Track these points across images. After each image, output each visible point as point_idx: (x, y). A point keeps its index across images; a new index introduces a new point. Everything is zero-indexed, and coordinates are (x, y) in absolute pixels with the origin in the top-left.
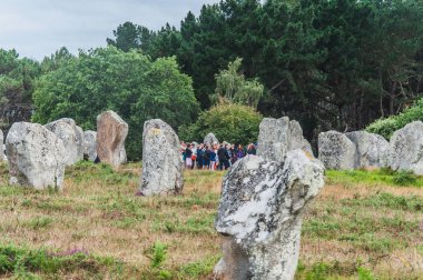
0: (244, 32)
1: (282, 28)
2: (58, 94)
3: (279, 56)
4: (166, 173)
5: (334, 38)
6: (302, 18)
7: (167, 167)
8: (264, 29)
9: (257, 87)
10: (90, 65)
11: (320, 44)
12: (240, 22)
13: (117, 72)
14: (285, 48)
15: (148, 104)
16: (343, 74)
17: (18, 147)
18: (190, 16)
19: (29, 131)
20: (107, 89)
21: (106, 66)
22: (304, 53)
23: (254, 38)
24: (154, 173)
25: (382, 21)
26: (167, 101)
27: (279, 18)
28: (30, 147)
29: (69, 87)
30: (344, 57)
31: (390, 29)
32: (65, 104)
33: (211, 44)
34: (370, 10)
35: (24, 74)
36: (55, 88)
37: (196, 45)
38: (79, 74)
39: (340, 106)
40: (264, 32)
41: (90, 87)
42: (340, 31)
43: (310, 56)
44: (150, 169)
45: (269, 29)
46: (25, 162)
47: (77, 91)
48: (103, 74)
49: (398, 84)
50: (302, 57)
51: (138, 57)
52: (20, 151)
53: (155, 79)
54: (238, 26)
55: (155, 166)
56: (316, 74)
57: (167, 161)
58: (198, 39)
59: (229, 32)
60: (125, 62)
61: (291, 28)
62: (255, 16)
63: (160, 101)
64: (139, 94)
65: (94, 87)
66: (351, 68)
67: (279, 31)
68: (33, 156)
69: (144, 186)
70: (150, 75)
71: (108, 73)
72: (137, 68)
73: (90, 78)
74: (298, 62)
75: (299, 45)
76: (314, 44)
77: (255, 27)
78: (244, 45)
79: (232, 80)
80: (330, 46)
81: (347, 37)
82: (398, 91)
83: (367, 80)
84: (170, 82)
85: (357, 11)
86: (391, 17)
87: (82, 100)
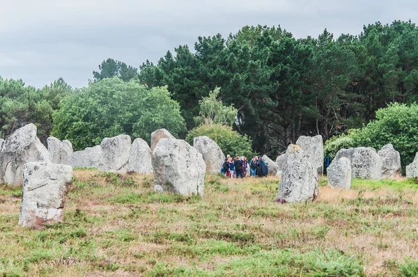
0: (214, 68)
1: (245, 65)
2: (74, 115)
3: (243, 87)
4: (306, 183)
5: (283, 73)
6: (260, 57)
7: (307, 178)
8: (230, 65)
9: (233, 111)
10: (99, 92)
11: (273, 78)
12: (211, 59)
13: (121, 98)
14: (247, 80)
15: (147, 123)
16: (290, 101)
17: (165, 159)
18: (169, 55)
19: (176, 146)
20: (113, 112)
21: (112, 93)
22: (260, 85)
23: (223, 72)
24: (296, 183)
25: (319, 61)
26: (161, 121)
27: (242, 57)
28: (177, 160)
29: (82, 110)
30: (291, 88)
31: (327, 67)
32: (80, 123)
33: (188, 76)
34: (310, 51)
35: (28, 99)
36: (71, 110)
37: (175, 77)
38: (91, 99)
39: (286, 127)
40: (230, 67)
41: (100, 109)
42: (287, 67)
43: (265, 87)
44: (292, 179)
45: (235, 65)
46: (171, 172)
47: (90, 113)
48: (109, 100)
49: (332, 110)
50: (259, 88)
51: (137, 86)
52: (167, 163)
53: (151, 104)
54: (209, 62)
55: (298, 177)
56: (269, 101)
57: (307, 173)
58: (178, 72)
59: (203, 67)
60: (127, 90)
61: (252, 65)
62: (223, 55)
63: (157, 121)
64: (139, 116)
65: (103, 110)
66: (296, 97)
67: (242, 66)
68: (180, 167)
69: (287, 194)
70: (147, 100)
71: (114, 99)
72: (136, 95)
73: (99, 103)
74: (256, 91)
75: (257, 79)
76: (269, 77)
77: (224, 63)
78: (215, 77)
79: (212, 105)
80: (280, 79)
81: (293, 73)
82: (332, 115)
83: (308, 106)
84: (164, 106)
85: (300, 52)
86: (327, 57)
87: (93, 120)
